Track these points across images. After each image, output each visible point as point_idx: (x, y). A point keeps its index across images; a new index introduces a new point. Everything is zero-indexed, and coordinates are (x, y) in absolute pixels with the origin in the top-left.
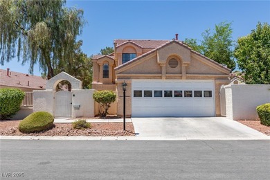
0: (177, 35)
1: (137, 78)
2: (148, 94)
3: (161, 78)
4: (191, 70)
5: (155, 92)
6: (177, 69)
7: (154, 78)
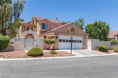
0: (57, 18)
1: (61, 35)
2: (64, 41)
3: (68, 35)
4: (77, 33)
5: (66, 40)
6: (73, 32)
7: (66, 35)
